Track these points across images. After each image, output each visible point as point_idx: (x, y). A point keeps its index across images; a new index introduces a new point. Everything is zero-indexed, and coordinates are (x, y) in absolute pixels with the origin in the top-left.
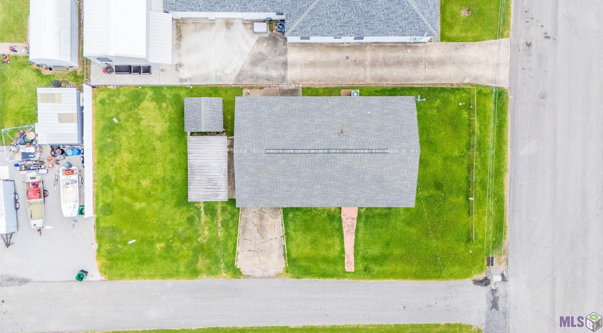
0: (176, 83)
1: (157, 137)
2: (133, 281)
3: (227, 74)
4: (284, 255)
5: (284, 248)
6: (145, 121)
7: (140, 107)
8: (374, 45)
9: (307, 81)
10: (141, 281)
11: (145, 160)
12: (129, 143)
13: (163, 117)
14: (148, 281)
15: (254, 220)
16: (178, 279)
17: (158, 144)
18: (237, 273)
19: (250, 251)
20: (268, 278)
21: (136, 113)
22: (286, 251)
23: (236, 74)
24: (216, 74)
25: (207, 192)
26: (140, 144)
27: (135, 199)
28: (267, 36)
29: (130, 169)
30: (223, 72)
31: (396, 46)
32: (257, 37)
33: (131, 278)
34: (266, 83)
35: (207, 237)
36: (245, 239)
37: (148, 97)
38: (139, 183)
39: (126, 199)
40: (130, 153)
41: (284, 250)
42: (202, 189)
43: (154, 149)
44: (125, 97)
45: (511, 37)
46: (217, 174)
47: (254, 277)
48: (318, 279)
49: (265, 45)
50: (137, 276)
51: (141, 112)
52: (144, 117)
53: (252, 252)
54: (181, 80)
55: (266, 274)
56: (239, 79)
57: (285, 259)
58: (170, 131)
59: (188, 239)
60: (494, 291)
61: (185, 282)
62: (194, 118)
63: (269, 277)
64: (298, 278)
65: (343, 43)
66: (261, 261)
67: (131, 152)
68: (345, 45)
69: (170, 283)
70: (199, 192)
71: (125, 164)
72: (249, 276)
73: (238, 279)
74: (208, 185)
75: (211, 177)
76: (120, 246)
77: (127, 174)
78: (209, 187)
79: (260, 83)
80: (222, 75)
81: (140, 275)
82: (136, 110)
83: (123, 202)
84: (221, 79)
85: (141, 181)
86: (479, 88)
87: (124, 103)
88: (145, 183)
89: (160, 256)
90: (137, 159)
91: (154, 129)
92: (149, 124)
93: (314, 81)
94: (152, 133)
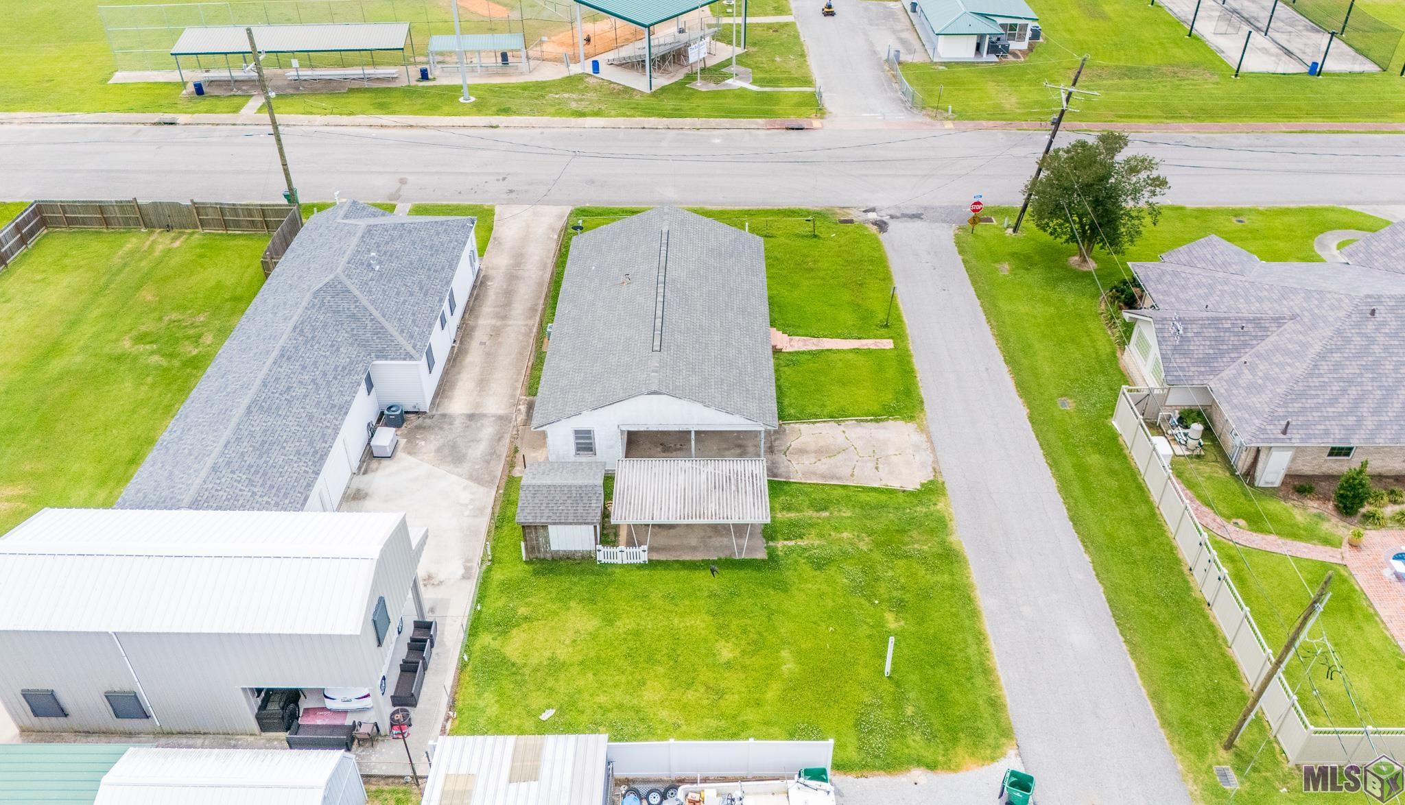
0: (469, 589)
1: (606, 625)
2: (1001, 678)
3: (471, 500)
4: (876, 421)
5: (862, 421)
6: (558, 652)
7: (519, 661)
8: (467, 316)
9: (515, 389)
10: (997, 660)
11: (665, 651)
12: (616, 686)
13: (556, 613)
14: (991, 644)
15: (807, 462)
16: (971, 586)
17: (625, 624)
18: (932, 489)
19: (877, 468)
20: (932, 443)
21: (536, 670)
22: (869, 418)
23: (476, 485)
24: (468, 516)
25: (746, 493)
26: (622, 663)
27: (771, 672)
28: (405, 440)
29: (689, 685)
30: (467, 505)
31: (478, 295)
32: (400, 454)
33: (992, 684)
34: (507, 440)
35: (856, 534)
36: (852, 475)
37: (495, 645)
38: (728, 665)
39: (772, 693)
40: (644, 684)
41: (867, 421)
42: (738, 499)
43: (637, 634)
44: (486, 695)
45: (494, 204)
46: (704, 476)
47: (936, 461)
48: (918, 379)
49: (423, 443)
50: (987, 671)
51: (534, 661)
52: (548, 654)
53: (880, 466)
54: (466, 576)
55: (925, 445)
56: (487, 481)
57: (887, 419)
58: (592, 601)
59: (868, 568)
60: (892, 217)
61: (977, 573)
62: (569, 502)
63: (930, 440)
64: (922, 402)
65: (453, 347)
66: (897, 453)
67: (642, 683)
68: (457, 345)
69: (986, 602)
70: (746, 504)
71: (675, 695)
72: (934, 470)
73: (946, 485)
74: (730, 489)
75: (711, 486)
76: (910, 711)
77: (703, 691)
78: (733, 488)
79: (504, 450)
80: (470, 507)
81: (982, 663)
82: (527, 671)
83: (782, 699)
84: (482, 510)
85: (722, 660)
86: (570, 227)
87: (501, 694)
88: (727, 652)
89: (921, 621)
90: (660, 670)
91: (582, 632)
92: (567, 642)
93: (517, 381)
94: (594, 636)
